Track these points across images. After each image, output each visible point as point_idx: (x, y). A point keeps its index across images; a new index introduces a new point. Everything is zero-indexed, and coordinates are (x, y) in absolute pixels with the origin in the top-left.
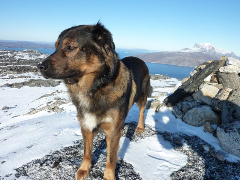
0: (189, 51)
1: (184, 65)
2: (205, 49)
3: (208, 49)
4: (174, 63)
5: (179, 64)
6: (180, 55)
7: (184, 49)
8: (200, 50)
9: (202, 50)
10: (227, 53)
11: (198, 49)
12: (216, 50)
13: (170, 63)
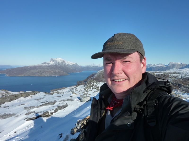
0: (47, 64)
1: (45, 75)
2: (59, 62)
3: (60, 62)
4: (36, 75)
5: (41, 75)
6: (41, 68)
7: (43, 63)
8: (55, 63)
9: (57, 63)
10: (73, 64)
11: (53, 63)
12: (66, 63)
13: (33, 75)
